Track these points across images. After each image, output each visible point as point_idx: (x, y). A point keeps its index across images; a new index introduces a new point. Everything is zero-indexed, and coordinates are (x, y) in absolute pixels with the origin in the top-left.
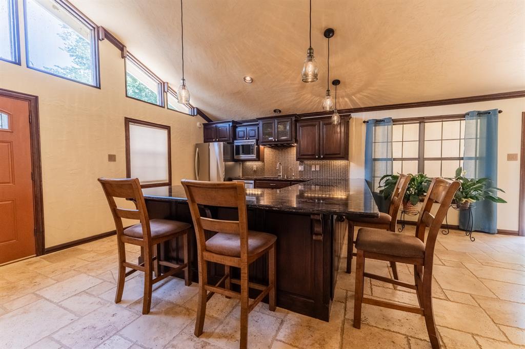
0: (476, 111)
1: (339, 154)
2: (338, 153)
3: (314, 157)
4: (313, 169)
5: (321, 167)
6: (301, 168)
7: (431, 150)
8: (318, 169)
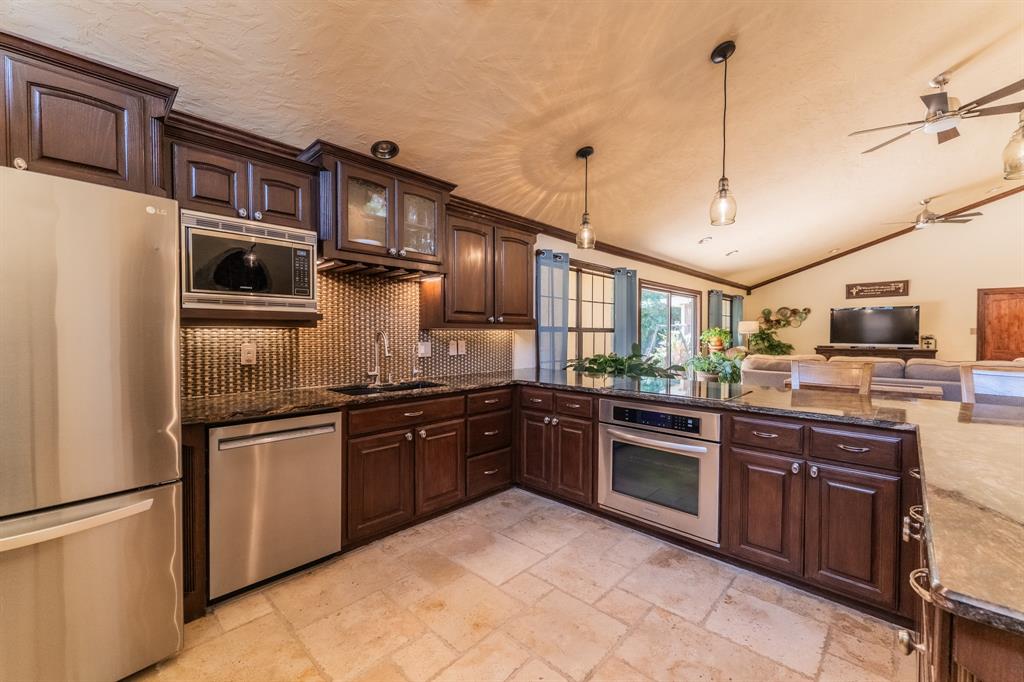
1: (525, 315)
2: (525, 312)
3: (483, 318)
4: (453, 352)
5: (470, 343)
6: (423, 349)
8: (463, 351)
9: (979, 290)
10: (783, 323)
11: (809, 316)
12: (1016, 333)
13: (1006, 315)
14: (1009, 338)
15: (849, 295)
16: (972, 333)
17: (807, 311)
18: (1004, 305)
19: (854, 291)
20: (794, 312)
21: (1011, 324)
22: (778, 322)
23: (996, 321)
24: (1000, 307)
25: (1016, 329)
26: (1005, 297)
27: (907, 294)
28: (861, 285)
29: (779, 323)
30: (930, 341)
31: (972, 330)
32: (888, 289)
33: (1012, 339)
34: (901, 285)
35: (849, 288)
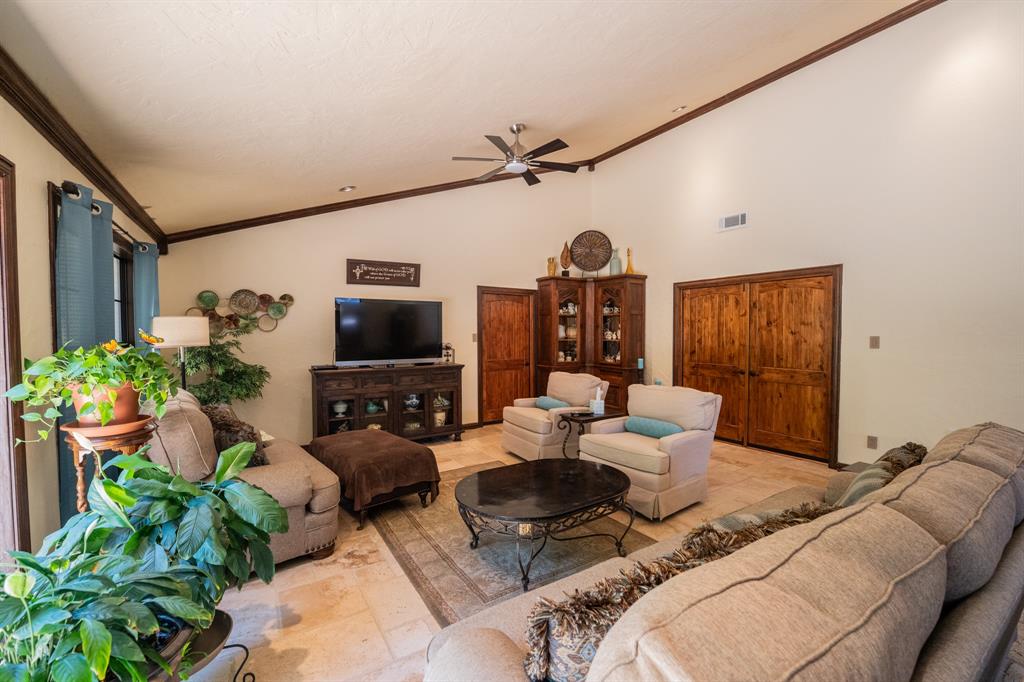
10: (242, 322)
11: (292, 310)
12: (500, 339)
15: (351, 279)
17: (287, 299)
19: (358, 272)
20: (265, 300)
22: (232, 320)
25: (501, 335)
27: (416, 285)
28: (369, 263)
29: (236, 322)
31: (474, 335)
32: (398, 273)
33: (499, 345)
34: (412, 270)
35: (352, 264)
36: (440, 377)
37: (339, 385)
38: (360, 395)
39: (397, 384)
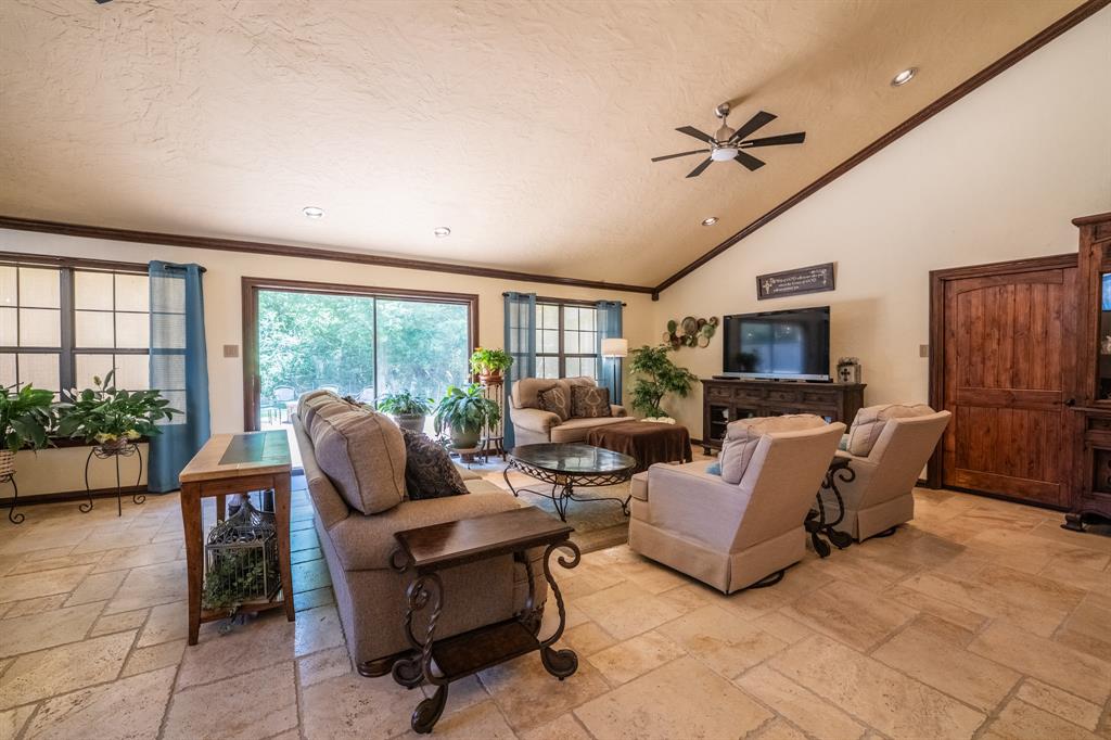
0: (165, 263)
7: (91, 331)
9: (932, 273)
10: (689, 341)
11: (717, 329)
12: (993, 352)
13: (978, 318)
14: (983, 362)
15: (762, 295)
16: (922, 355)
17: (714, 320)
18: (976, 298)
19: (767, 286)
20: (700, 324)
21: (986, 336)
22: (683, 340)
23: (962, 331)
24: (970, 302)
25: (995, 346)
26: (976, 283)
27: (833, 288)
28: (776, 276)
29: (685, 341)
30: (849, 368)
31: (922, 347)
32: (807, 279)
33: (989, 364)
34: (824, 272)
35: (761, 280)
36: (815, 398)
37: (720, 393)
38: (733, 403)
39: (765, 399)
